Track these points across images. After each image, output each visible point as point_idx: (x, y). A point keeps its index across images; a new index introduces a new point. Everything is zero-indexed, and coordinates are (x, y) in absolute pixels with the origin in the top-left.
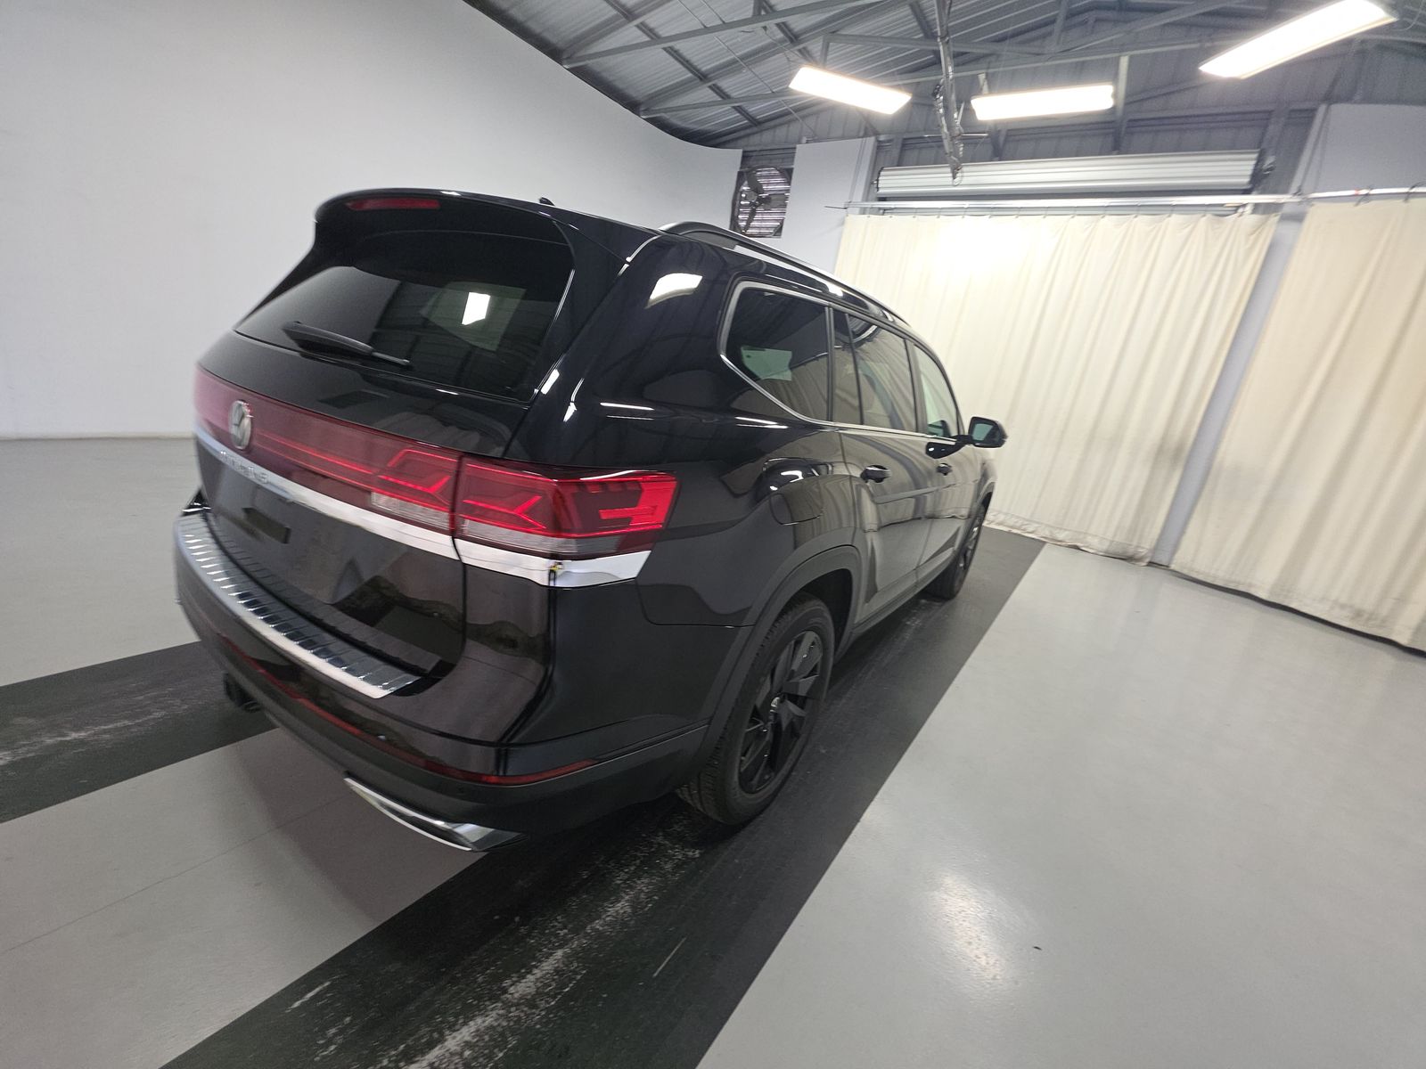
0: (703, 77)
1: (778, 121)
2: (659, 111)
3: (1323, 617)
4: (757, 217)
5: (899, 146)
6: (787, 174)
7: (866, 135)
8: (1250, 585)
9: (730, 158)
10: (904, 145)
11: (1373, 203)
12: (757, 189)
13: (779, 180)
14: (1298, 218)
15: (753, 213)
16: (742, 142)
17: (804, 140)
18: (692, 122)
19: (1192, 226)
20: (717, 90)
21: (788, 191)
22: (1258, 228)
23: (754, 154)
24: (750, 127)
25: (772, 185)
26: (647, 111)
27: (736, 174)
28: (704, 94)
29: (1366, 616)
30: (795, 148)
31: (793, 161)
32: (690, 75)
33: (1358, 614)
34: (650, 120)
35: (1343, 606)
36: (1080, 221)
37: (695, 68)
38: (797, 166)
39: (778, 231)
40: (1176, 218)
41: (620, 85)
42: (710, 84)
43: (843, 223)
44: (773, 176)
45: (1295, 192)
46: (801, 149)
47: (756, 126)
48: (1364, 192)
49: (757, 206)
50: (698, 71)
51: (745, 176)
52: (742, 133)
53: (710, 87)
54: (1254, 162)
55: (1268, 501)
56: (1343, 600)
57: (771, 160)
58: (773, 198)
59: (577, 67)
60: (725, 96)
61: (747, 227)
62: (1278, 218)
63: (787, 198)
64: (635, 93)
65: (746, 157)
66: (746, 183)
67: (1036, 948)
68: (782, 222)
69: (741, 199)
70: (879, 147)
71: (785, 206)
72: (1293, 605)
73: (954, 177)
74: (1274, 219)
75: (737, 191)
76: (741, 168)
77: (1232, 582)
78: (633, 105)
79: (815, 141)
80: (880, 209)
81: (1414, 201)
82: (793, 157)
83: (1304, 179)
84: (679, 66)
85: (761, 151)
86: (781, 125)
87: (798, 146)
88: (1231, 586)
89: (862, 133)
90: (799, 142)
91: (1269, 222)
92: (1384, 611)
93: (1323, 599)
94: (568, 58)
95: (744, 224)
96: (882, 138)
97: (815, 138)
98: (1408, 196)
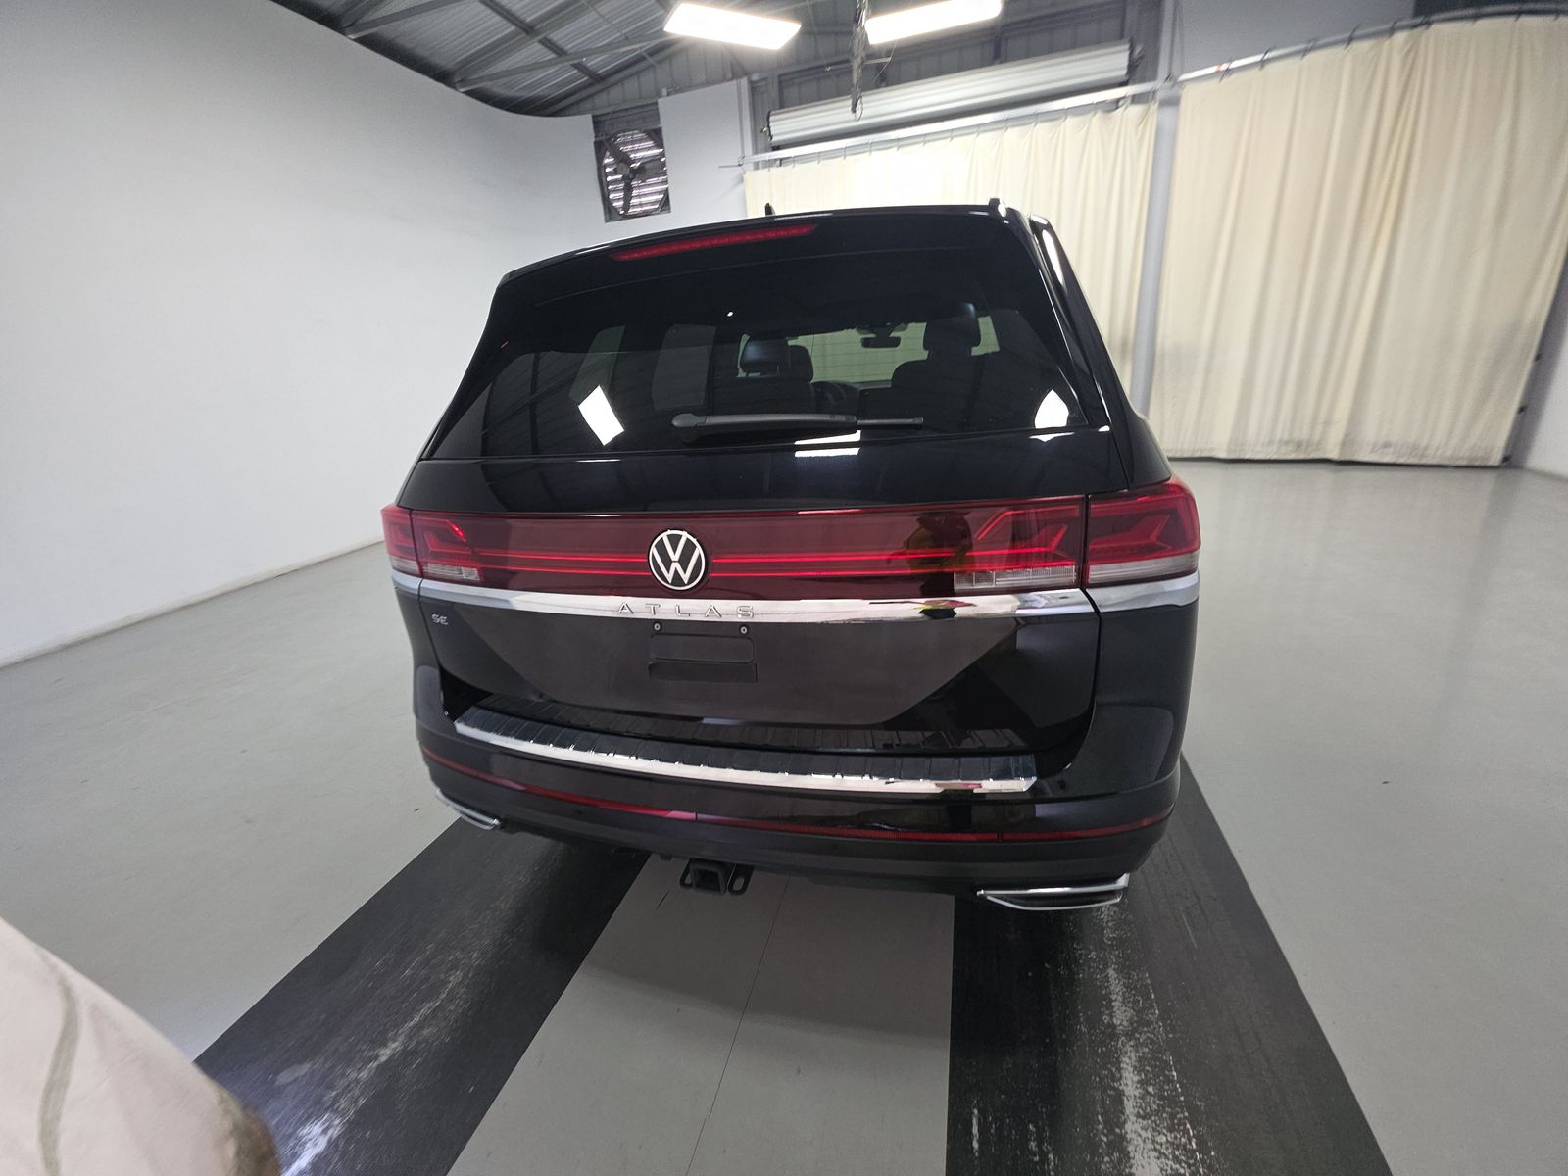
0: (528, 30)
1: (626, 72)
2: (481, 79)
3: (1274, 457)
4: (635, 193)
5: (776, 85)
6: (656, 136)
7: (735, 76)
8: (1212, 449)
9: (579, 128)
10: (780, 83)
11: (1234, 77)
12: (623, 159)
13: (650, 143)
14: (1172, 102)
15: (628, 190)
16: (588, 104)
17: (665, 92)
18: (518, 90)
19: (1087, 126)
20: (548, 44)
21: (663, 155)
22: (1144, 116)
23: (608, 117)
24: (591, 85)
25: (642, 151)
26: (463, 82)
27: (592, 145)
28: (533, 51)
29: (1305, 444)
30: (656, 103)
31: (659, 118)
32: (513, 28)
33: (1299, 445)
34: (469, 93)
35: (1287, 443)
36: (987, 138)
37: (517, 18)
38: (665, 124)
39: (665, 204)
40: (1071, 121)
41: (421, 52)
42: (540, 37)
43: (741, 180)
44: (641, 141)
45: (1166, 76)
46: (665, 105)
47: (598, 82)
48: (1224, 67)
49: (632, 180)
50: (522, 22)
51: (606, 145)
52: (584, 94)
53: (540, 42)
54: (1128, 53)
55: (1208, 370)
56: (1286, 437)
57: (628, 122)
58: (647, 166)
59: (364, 37)
60: (560, 52)
61: (627, 206)
62: (1157, 105)
63: (664, 164)
64: (445, 60)
65: (597, 123)
66: (608, 153)
67: (1385, 783)
68: (666, 193)
69: (607, 174)
70: (753, 88)
71: (665, 173)
72: (1247, 456)
73: (854, 111)
74: (1154, 107)
75: (601, 167)
76: (596, 137)
77: (1197, 450)
78: (443, 76)
79: (677, 92)
80: (776, 160)
81: (1270, 67)
82: (658, 115)
83: (1171, 64)
84: (497, 18)
85: (614, 112)
86: (627, 78)
87: (659, 100)
88: (1197, 454)
89: (730, 76)
90: (659, 95)
91: (1151, 110)
92: (1317, 437)
93: (1271, 442)
94: (351, 25)
95: (621, 203)
96: (755, 78)
97: (676, 89)
98: (1263, 63)
